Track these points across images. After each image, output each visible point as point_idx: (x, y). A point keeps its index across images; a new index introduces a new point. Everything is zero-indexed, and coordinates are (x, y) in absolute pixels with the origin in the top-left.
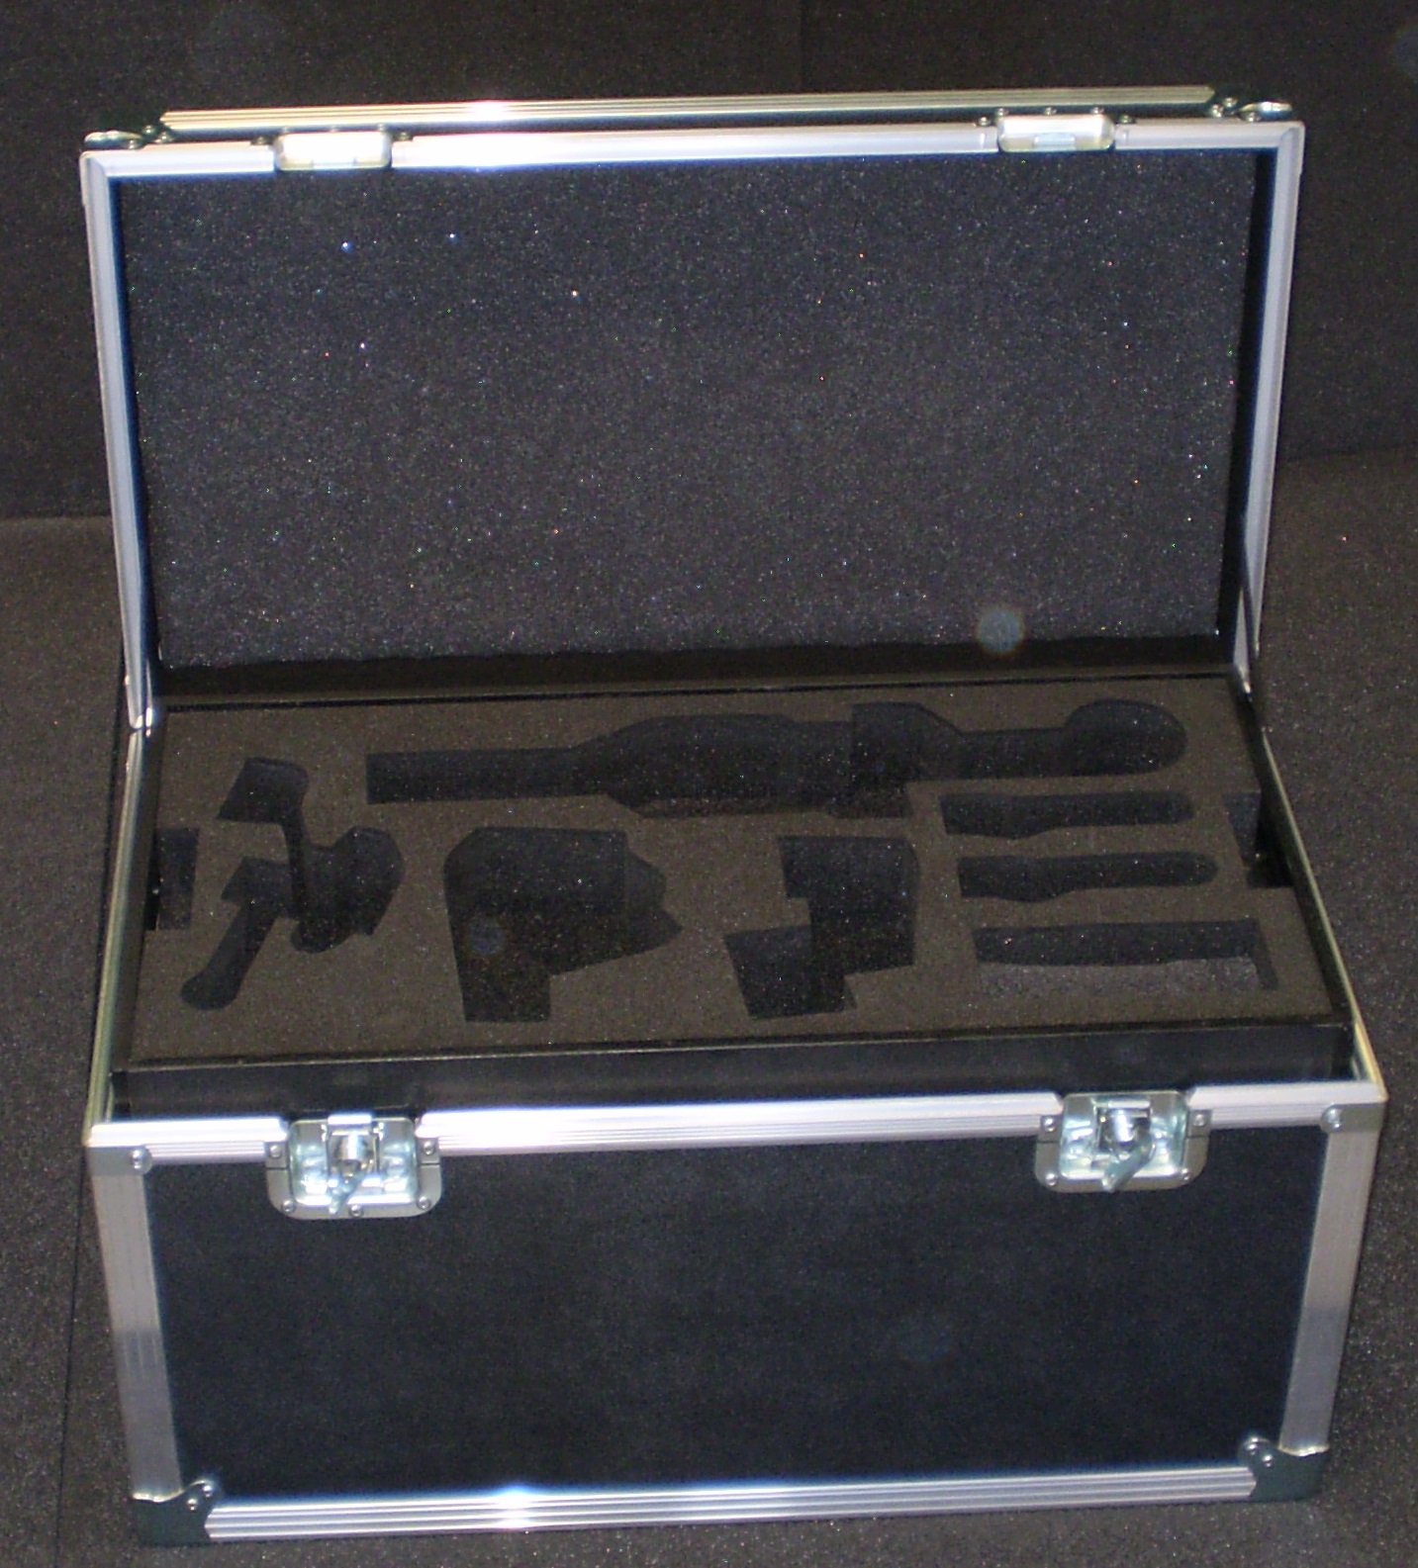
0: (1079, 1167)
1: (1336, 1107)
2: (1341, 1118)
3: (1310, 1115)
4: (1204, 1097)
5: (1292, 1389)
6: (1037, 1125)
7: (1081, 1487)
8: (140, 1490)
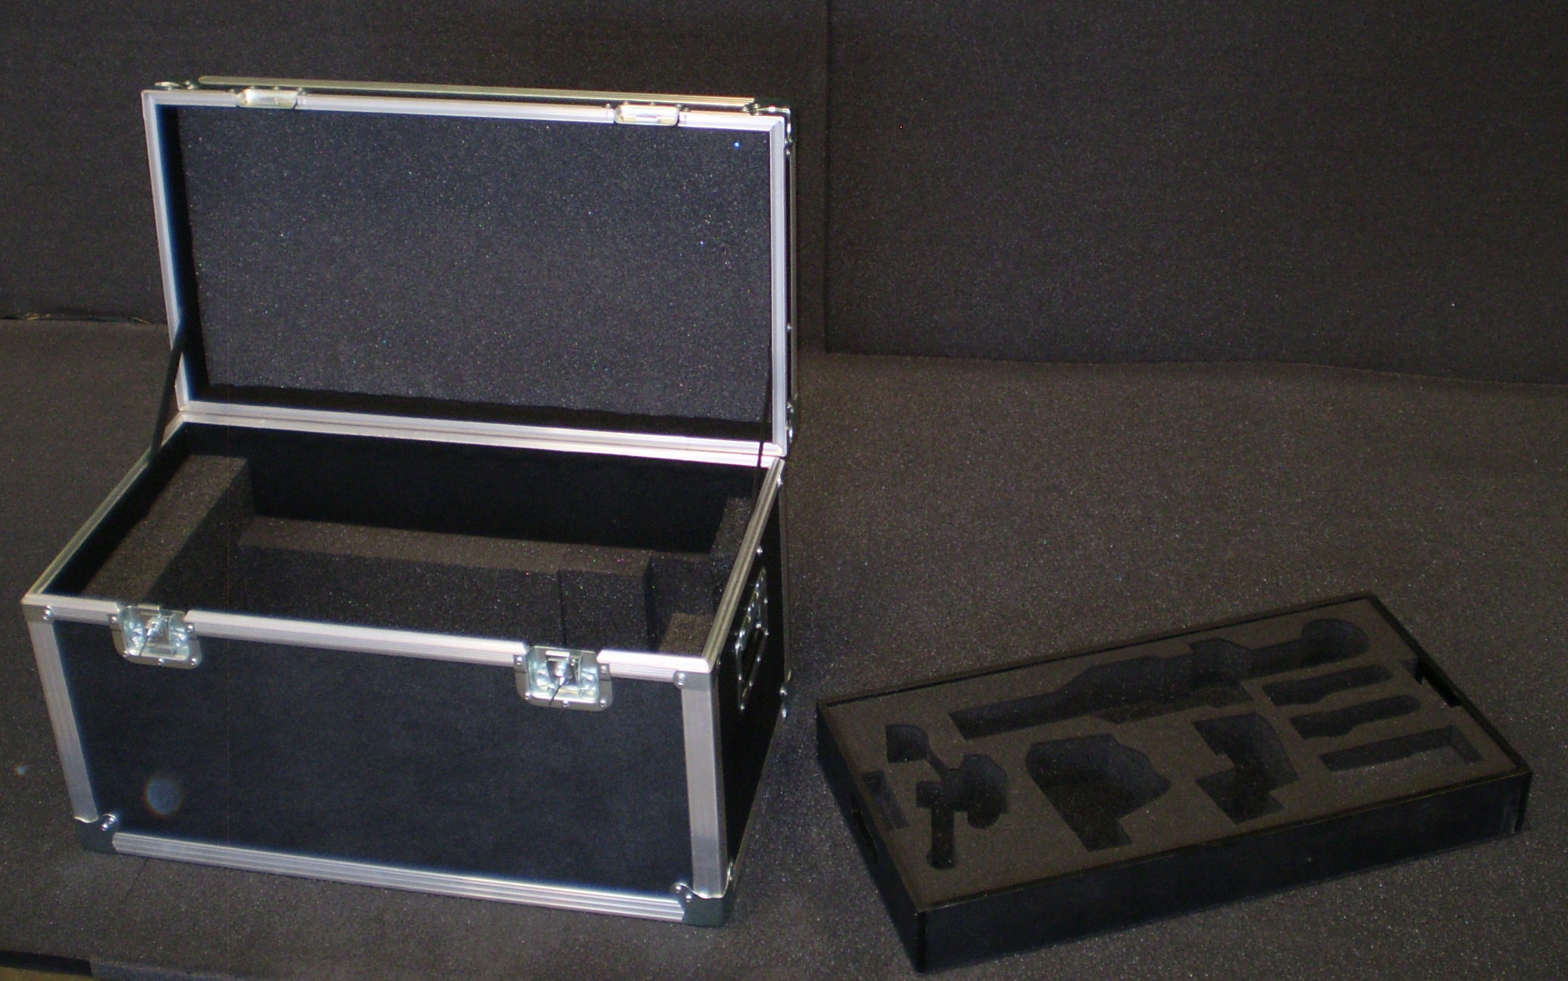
0: (541, 691)
1: (685, 672)
2: (686, 679)
3: (668, 676)
4: (606, 656)
5: (694, 853)
6: (512, 660)
7: (541, 893)
8: (78, 816)
